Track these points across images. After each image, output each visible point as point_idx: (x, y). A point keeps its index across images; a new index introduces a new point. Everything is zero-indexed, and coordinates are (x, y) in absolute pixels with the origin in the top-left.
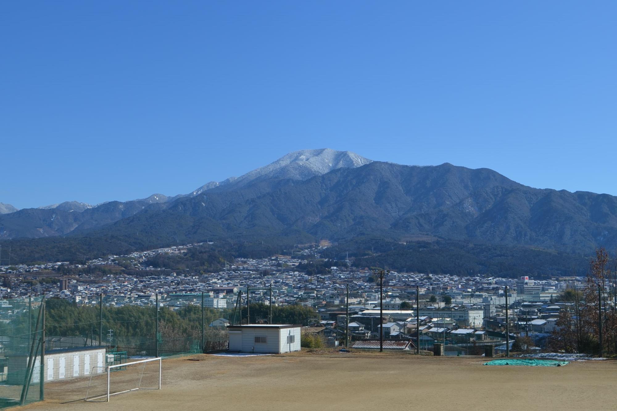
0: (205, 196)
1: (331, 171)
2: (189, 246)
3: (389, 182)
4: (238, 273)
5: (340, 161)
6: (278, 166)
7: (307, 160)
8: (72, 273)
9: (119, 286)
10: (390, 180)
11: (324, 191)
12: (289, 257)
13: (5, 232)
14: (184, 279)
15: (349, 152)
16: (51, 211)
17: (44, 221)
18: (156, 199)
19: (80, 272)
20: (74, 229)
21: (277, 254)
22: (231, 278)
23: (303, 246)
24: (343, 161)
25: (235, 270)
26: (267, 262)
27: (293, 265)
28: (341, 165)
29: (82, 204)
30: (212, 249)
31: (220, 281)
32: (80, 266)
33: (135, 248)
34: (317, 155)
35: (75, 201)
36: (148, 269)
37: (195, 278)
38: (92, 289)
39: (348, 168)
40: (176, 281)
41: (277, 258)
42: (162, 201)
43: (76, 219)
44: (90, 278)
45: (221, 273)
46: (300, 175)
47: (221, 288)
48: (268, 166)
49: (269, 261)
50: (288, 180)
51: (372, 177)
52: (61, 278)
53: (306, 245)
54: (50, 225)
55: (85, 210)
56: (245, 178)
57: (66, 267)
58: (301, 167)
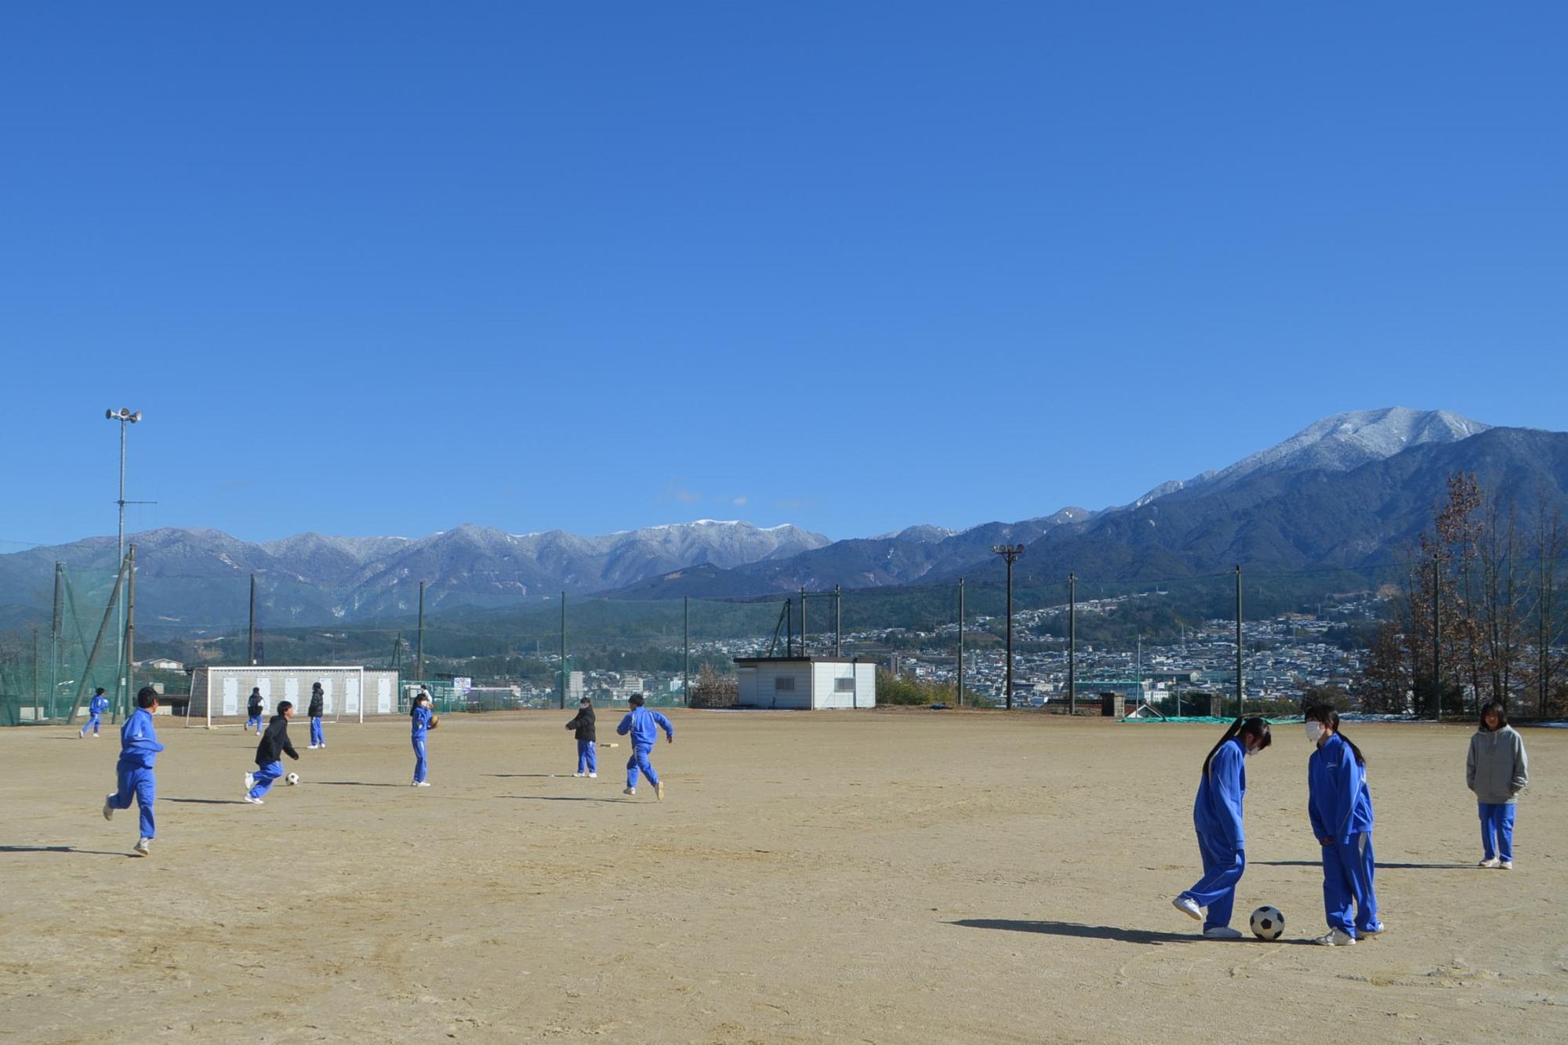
0: (1155, 508)
1: (1403, 451)
2: (1123, 598)
3: (1527, 466)
4: (1207, 646)
5: (1424, 430)
6: (1297, 447)
7: (1356, 431)
8: (909, 647)
9: (986, 668)
10: (1527, 464)
11: (1389, 491)
12: (1311, 617)
13: (812, 579)
14: (1105, 657)
15: (1443, 412)
16: (888, 543)
17: (875, 559)
18: (1068, 516)
19: (923, 645)
20: (925, 573)
21: (1290, 611)
22: (1191, 656)
23: (1343, 596)
24: (1429, 431)
25: (1202, 642)
26: (1267, 626)
27: (1318, 632)
28: (1426, 437)
29: (939, 529)
30: (1164, 603)
31: (1170, 661)
32: (923, 634)
33: (1023, 604)
34: (1374, 421)
35: (928, 525)
36: (1042, 640)
37: (1126, 656)
38: (940, 673)
39: (1438, 444)
40: (1090, 661)
41: (1289, 618)
42: (1079, 520)
43: (928, 556)
44: (940, 654)
45: (1175, 647)
46: (1340, 462)
47: (1170, 673)
48: (1277, 447)
49: (1271, 625)
50: (1316, 472)
51: (1489, 459)
52: (889, 656)
53: (1351, 595)
54: (886, 567)
55: (944, 540)
56: (1233, 472)
57: (900, 636)
58: (1342, 446)
